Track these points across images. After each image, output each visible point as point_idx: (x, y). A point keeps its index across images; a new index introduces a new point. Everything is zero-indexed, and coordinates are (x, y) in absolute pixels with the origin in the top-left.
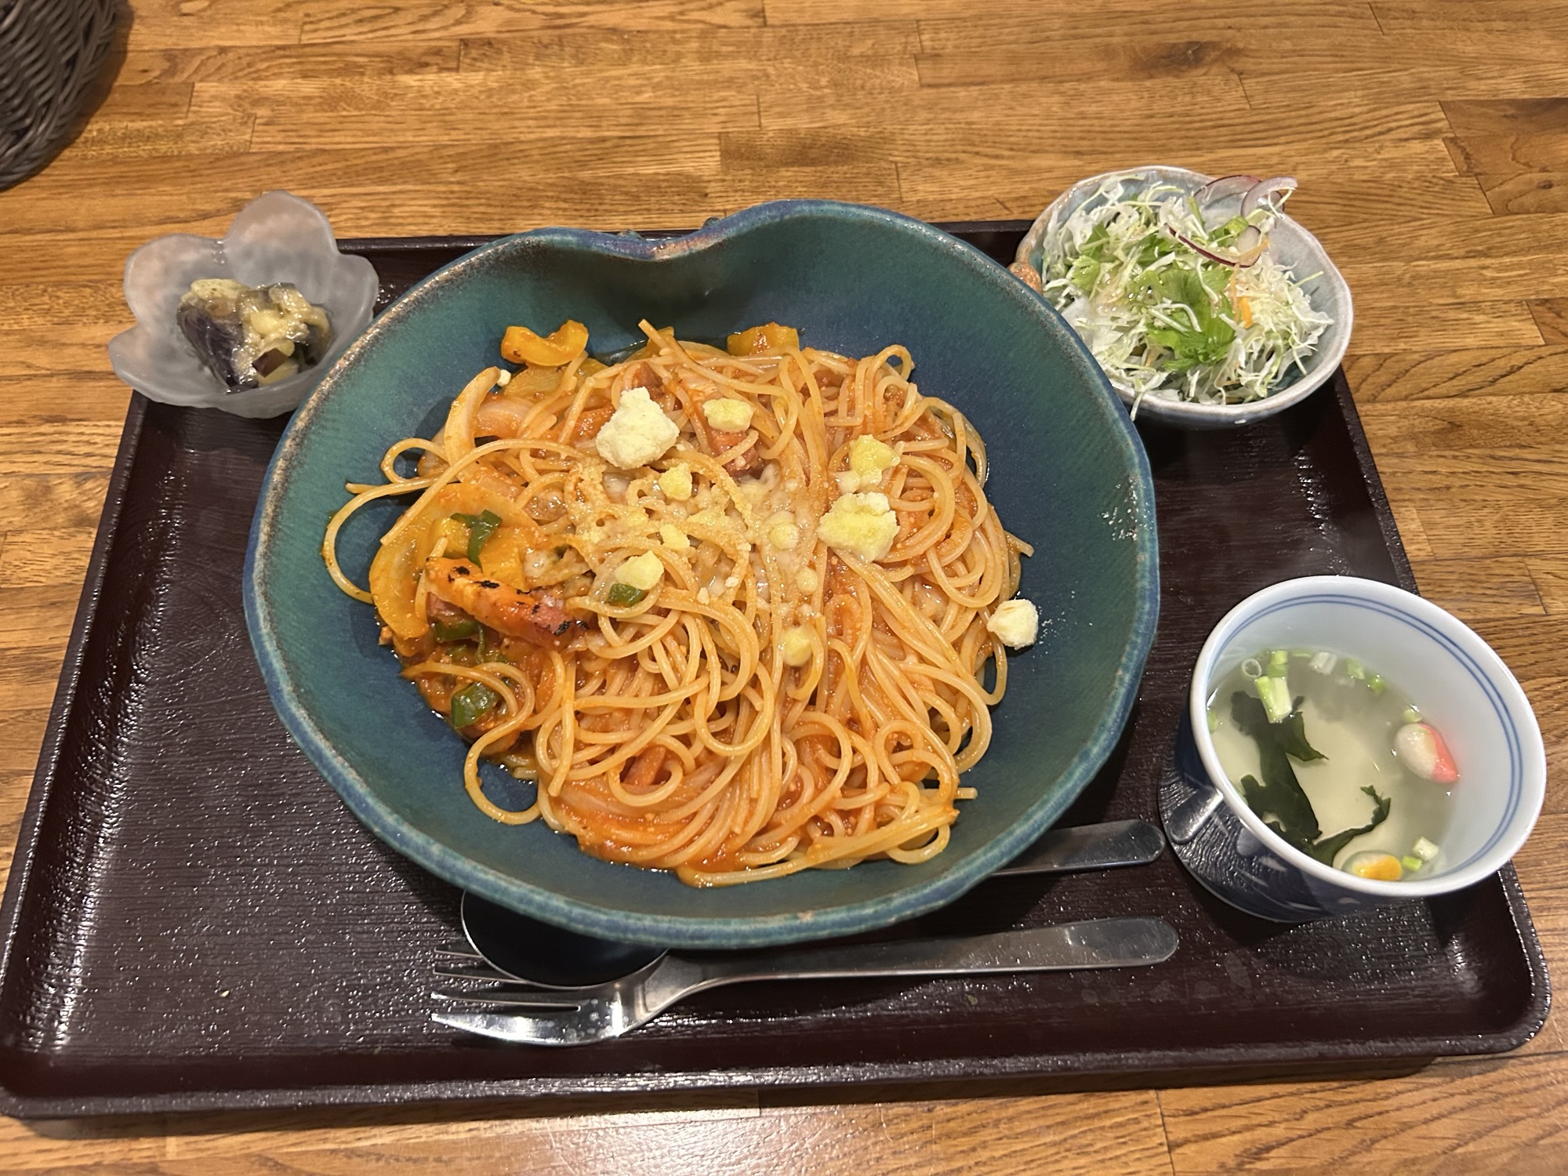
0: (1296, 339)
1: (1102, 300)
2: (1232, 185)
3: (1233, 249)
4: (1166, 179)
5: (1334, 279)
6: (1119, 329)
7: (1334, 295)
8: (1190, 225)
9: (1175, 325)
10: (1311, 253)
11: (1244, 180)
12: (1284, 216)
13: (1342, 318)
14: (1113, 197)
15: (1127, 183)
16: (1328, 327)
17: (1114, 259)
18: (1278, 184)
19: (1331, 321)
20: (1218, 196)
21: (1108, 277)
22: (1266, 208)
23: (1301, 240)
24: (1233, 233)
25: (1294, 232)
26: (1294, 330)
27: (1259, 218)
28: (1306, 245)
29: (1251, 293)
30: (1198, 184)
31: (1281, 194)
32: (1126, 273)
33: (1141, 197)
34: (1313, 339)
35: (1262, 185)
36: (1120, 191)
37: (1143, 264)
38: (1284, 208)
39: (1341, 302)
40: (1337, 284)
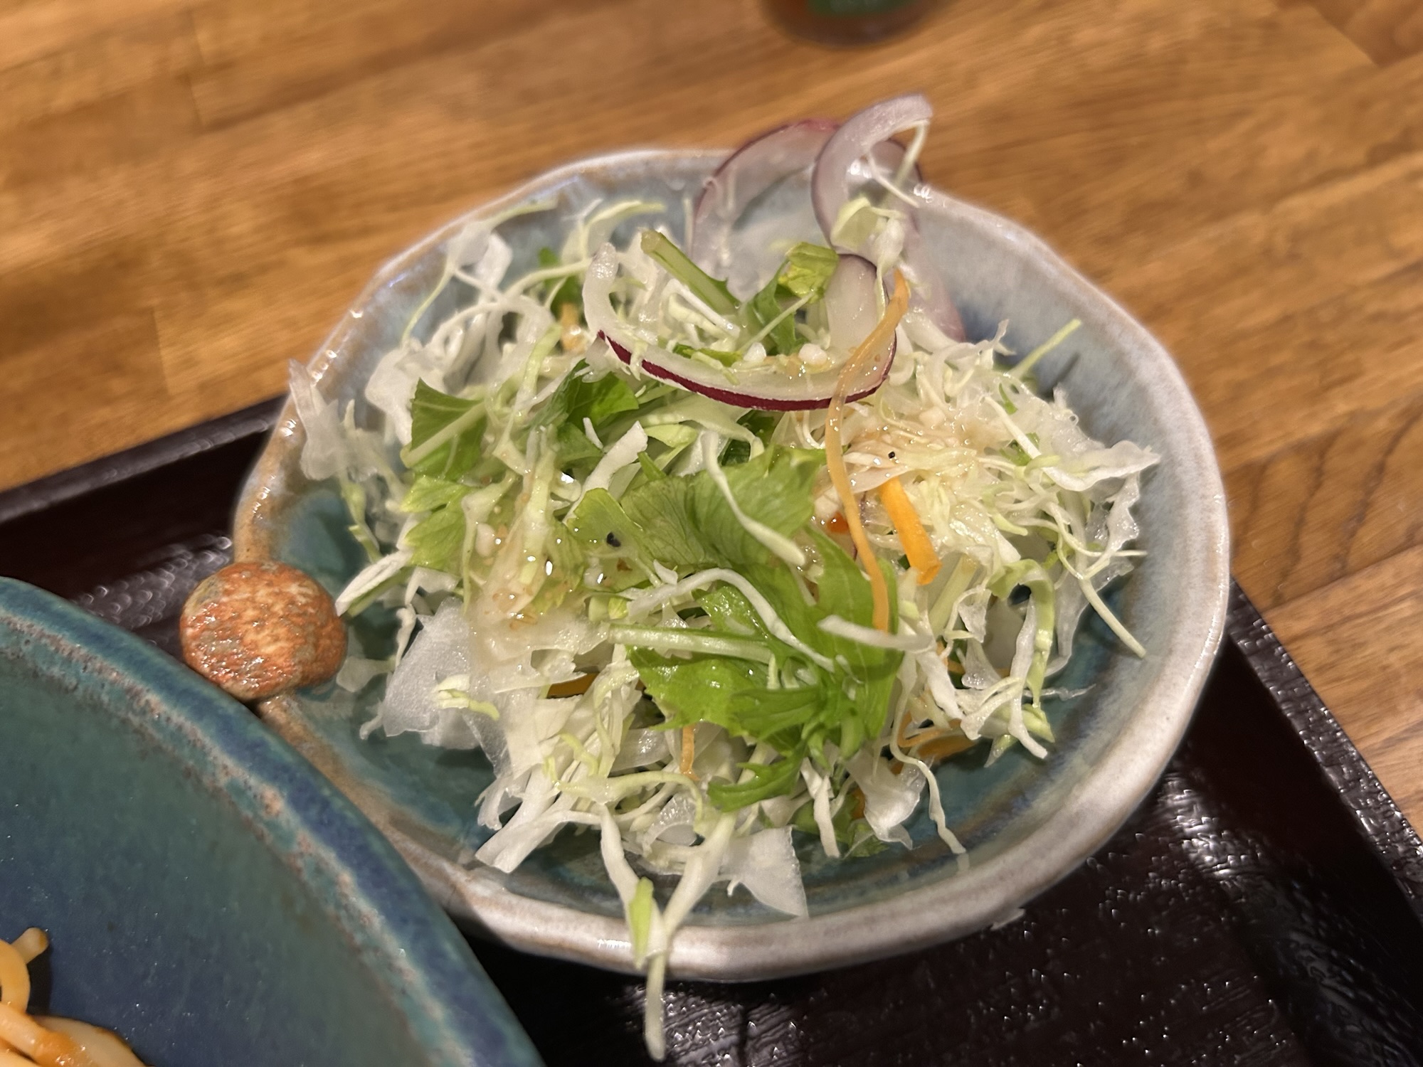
0: (1076, 542)
1: (491, 613)
2: (776, 153)
3: (811, 354)
4: (611, 187)
5: (1114, 330)
6: (557, 692)
7: (1130, 373)
8: (677, 311)
9: (710, 645)
10: (1028, 270)
11: (797, 134)
12: (925, 194)
13: (1178, 438)
14: (488, 276)
15: (510, 229)
16: (1147, 477)
17: (499, 473)
18: (882, 120)
19: (1150, 459)
20: (753, 191)
21: (487, 535)
22: (876, 193)
23: (989, 243)
24: (805, 294)
25: (965, 228)
26: (1062, 518)
27: (863, 225)
28: (1007, 252)
29: (907, 463)
30: (692, 176)
31: (900, 142)
32: (535, 510)
33: (567, 250)
34: (1123, 526)
35: (846, 135)
36: (499, 254)
37: (578, 468)
38: (921, 174)
39: (1159, 395)
40: (1127, 344)
